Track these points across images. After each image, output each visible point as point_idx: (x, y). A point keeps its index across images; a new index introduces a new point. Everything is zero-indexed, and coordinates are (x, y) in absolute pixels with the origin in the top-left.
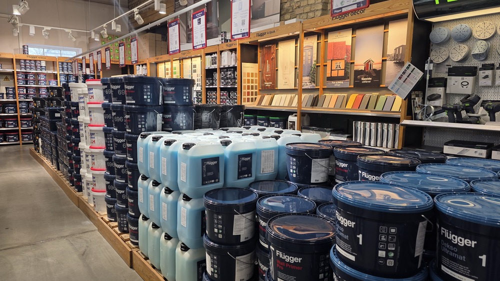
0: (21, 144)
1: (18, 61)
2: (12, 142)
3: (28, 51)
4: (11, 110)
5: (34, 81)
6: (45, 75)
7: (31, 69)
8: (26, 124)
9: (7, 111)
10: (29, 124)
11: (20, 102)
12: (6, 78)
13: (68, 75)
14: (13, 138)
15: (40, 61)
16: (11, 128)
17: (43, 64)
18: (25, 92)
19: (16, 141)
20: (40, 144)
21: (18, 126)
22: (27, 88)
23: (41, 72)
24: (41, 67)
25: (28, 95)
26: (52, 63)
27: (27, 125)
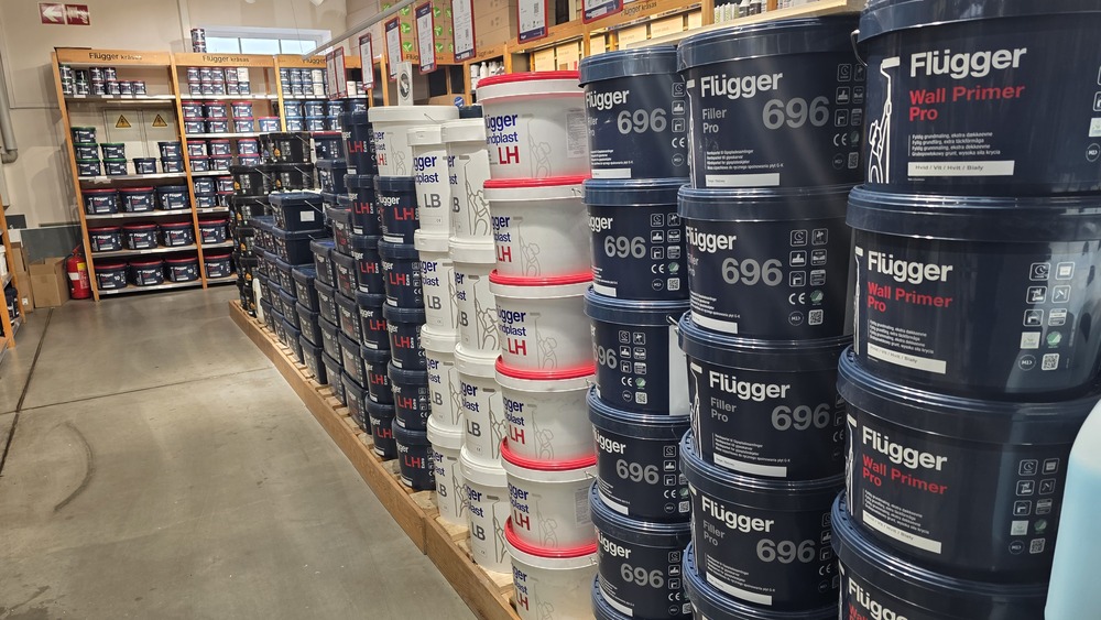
0: (205, 286)
1: (184, 71)
2: (183, 281)
3: (204, 44)
4: (176, 200)
5: (225, 122)
6: (250, 104)
7: (215, 90)
8: (213, 234)
9: (166, 204)
10: (220, 233)
11: (194, 178)
12: (159, 119)
13: (303, 102)
14: (185, 272)
15: (235, 68)
16: (179, 246)
17: (243, 76)
18: (205, 153)
19: (192, 278)
20: (259, 296)
21: (195, 240)
22: (208, 142)
23: (239, 97)
24: (239, 83)
25: (213, 159)
26: (263, 73)
27: (216, 237)
